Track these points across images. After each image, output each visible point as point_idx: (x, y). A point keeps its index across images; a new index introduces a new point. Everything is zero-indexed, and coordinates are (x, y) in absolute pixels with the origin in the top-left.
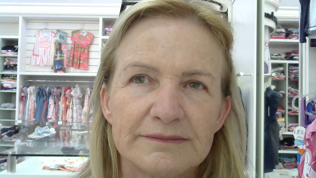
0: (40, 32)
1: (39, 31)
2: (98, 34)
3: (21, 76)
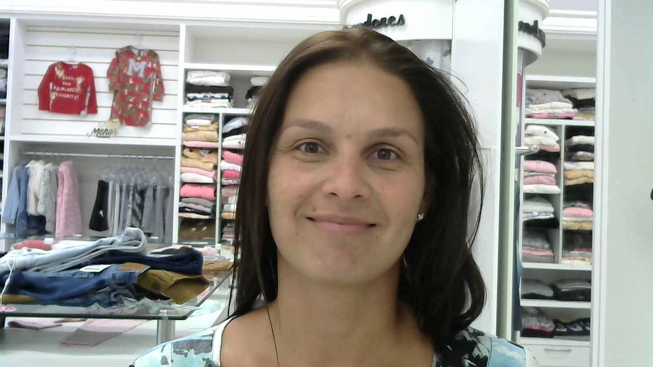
2: (177, 58)
3: (14, 143)
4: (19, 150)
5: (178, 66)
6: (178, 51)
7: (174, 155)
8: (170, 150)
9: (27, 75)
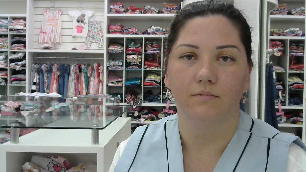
0: (48, 10)
1: (46, 10)
2: (104, 11)
3: (30, 53)
4: (33, 56)
5: (104, 15)
6: (104, 8)
7: (103, 58)
8: (102, 55)
9: (35, 21)
